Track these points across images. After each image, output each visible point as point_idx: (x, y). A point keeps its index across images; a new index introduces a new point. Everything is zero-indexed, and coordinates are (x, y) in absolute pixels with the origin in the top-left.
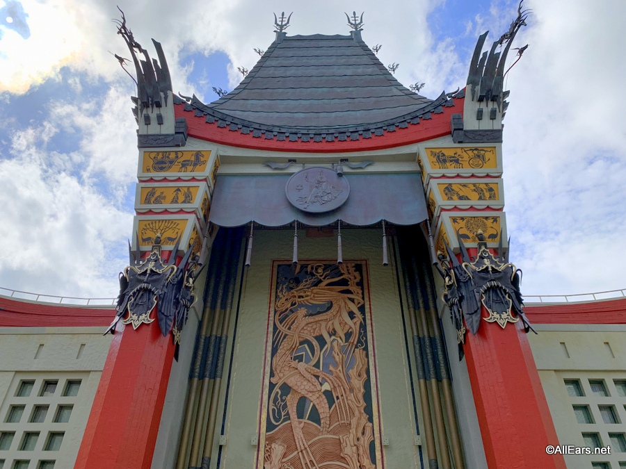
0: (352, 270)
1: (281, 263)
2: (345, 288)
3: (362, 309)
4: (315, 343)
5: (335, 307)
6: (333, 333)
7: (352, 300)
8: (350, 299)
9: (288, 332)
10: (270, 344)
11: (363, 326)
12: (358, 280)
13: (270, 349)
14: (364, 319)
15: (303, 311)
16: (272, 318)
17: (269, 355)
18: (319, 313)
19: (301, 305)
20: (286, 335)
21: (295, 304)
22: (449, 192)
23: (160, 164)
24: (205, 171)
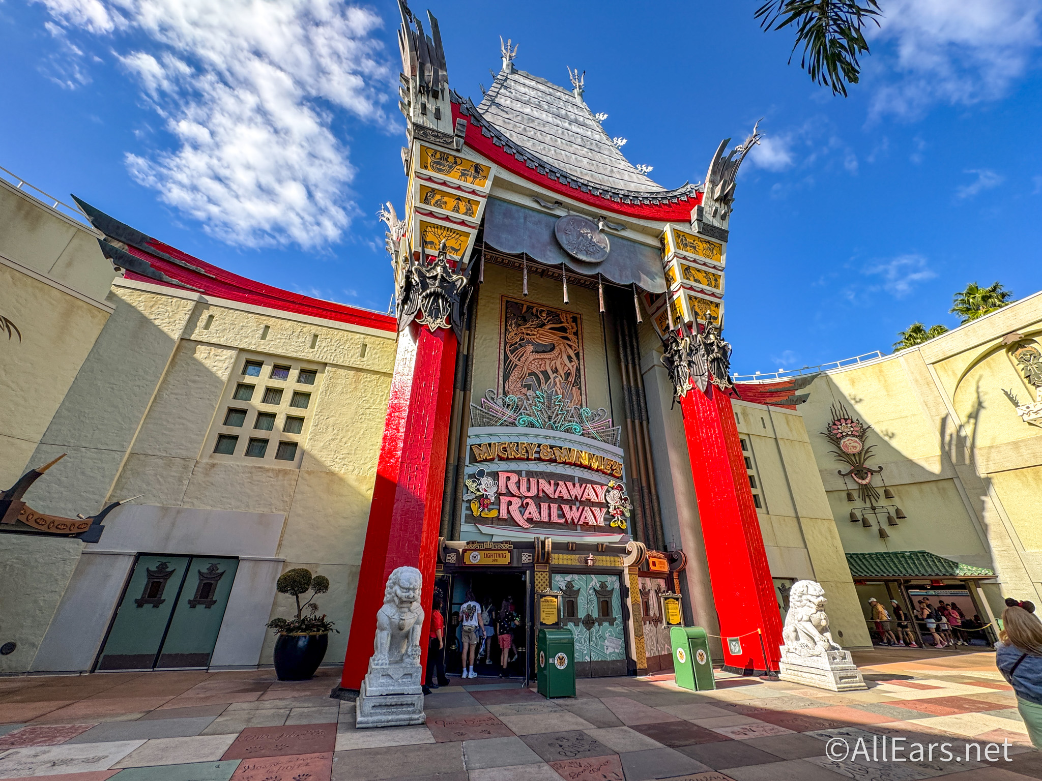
0: (570, 320)
1: (509, 299)
2: (565, 334)
3: (577, 355)
4: (541, 376)
5: (557, 349)
6: (556, 371)
7: (570, 346)
8: (568, 345)
9: (518, 363)
10: (502, 370)
11: (578, 370)
12: (574, 330)
13: (501, 374)
14: (579, 364)
15: (530, 348)
16: (502, 348)
17: (501, 379)
18: (544, 352)
19: (529, 342)
20: (516, 365)
21: (523, 339)
22: (687, 273)
23: (438, 163)
24: (485, 189)
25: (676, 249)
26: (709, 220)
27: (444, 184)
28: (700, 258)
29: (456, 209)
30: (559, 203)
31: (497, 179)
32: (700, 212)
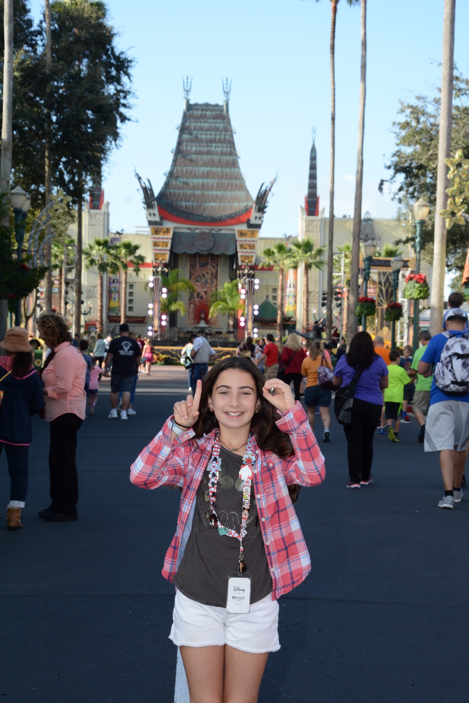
2: (212, 257)
5: (209, 264)
7: (214, 262)
9: (194, 272)
10: (189, 275)
14: (218, 269)
16: (189, 268)
17: (189, 279)
22: (242, 246)
23: (156, 232)
24: (170, 235)
25: (238, 238)
26: (253, 221)
27: (159, 238)
28: (248, 239)
29: (163, 246)
30: (196, 229)
31: (175, 228)
32: (249, 220)
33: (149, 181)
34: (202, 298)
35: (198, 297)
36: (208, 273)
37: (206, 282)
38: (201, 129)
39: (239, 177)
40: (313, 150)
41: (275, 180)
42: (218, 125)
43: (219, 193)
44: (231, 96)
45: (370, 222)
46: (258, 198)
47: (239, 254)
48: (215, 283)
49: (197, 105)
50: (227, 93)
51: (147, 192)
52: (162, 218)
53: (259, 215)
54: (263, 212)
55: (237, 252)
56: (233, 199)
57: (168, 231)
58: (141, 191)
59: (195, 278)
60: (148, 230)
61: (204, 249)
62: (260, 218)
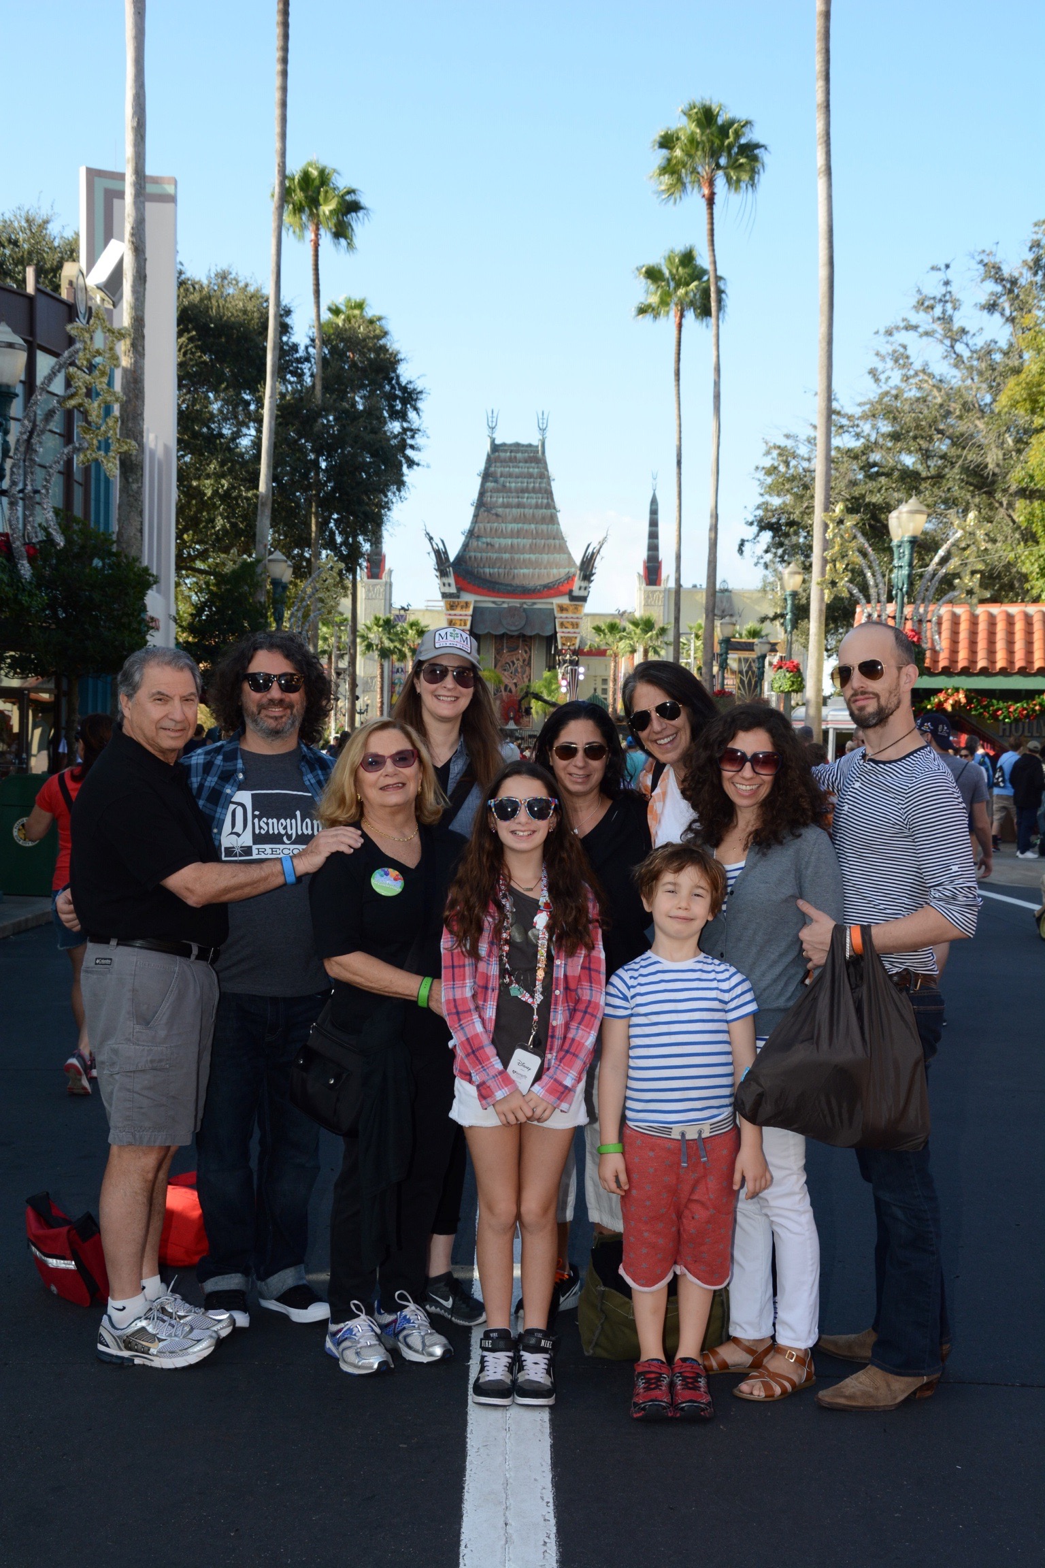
3: (530, 649)
4: (511, 664)
5: (519, 648)
7: (527, 645)
9: (500, 659)
10: (493, 663)
14: (531, 653)
18: (512, 651)
22: (562, 625)
23: (452, 607)
24: (470, 611)
25: (557, 614)
26: (576, 593)
27: (455, 615)
28: (570, 615)
31: (475, 601)
32: (571, 591)
33: (443, 541)
34: (510, 691)
35: (505, 690)
36: (518, 660)
37: (516, 671)
38: (510, 475)
39: (558, 536)
40: (654, 502)
41: (605, 539)
42: (531, 470)
43: (533, 557)
44: (548, 434)
45: (727, 594)
46: (583, 563)
47: (558, 635)
48: (527, 673)
49: (504, 445)
50: (543, 430)
51: (441, 556)
52: (459, 590)
53: (584, 584)
54: (590, 581)
55: (556, 633)
56: (550, 565)
57: (467, 604)
58: (433, 555)
59: (502, 666)
60: (441, 604)
61: (513, 628)
62: (585, 589)
